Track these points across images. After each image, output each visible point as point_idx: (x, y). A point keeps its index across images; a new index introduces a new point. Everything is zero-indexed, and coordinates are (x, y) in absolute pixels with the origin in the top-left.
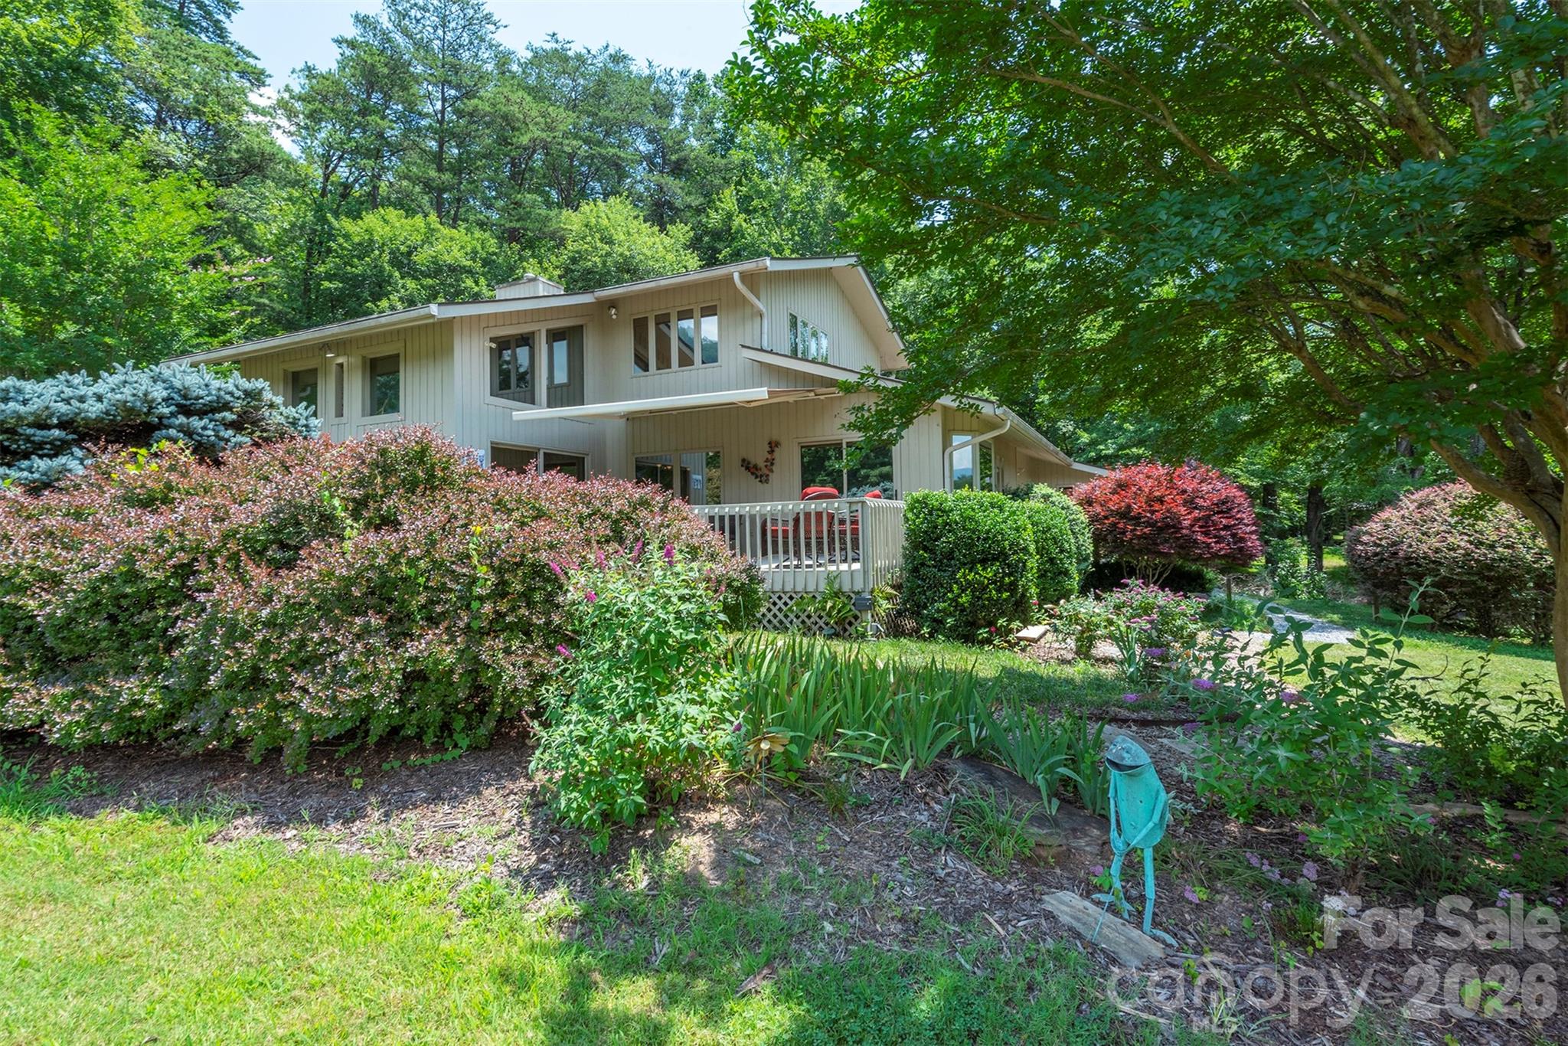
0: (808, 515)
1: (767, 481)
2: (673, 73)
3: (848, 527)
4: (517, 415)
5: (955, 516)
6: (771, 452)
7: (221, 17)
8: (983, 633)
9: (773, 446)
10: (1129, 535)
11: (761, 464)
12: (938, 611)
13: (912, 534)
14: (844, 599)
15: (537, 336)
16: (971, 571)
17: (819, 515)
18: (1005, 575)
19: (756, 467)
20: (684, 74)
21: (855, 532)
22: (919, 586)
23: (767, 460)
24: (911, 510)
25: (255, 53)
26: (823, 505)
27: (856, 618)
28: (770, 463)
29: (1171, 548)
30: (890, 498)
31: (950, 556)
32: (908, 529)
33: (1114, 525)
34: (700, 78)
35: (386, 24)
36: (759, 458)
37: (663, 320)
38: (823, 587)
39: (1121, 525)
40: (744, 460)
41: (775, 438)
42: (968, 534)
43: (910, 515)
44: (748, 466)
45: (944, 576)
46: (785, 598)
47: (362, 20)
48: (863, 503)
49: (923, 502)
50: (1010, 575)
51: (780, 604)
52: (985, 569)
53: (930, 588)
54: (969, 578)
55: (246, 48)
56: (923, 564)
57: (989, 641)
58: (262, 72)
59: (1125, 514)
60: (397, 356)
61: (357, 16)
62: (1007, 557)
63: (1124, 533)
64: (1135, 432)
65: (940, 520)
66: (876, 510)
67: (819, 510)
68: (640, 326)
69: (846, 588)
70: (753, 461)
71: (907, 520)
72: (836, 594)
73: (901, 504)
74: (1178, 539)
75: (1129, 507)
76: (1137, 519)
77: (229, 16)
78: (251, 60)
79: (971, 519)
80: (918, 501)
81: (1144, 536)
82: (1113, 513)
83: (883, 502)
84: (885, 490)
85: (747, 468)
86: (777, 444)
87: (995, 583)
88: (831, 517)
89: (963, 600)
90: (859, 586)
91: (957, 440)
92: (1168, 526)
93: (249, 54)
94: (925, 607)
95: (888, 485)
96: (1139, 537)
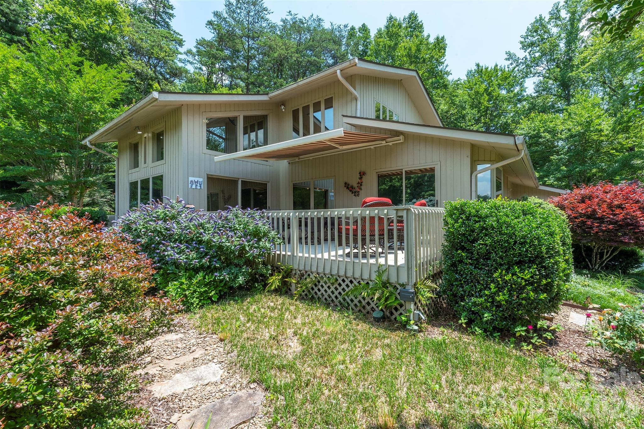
0: (364, 219)
1: (358, 195)
2: (341, 27)
3: (395, 227)
4: (217, 159)
5: (491, 221)
6: (361, 178)
7: (167, 20)
8: (520, 330)
9: (362, 174)
10: (595, 230)
11: (355, 185)
12: (475, 304)
13: (450, 236)
14: (391, 289)
15: (238, 119)
16: (507, 270)
17: (372, 219)
18: (542, 276)
19: (352, 187)
20: (346, 26)
21: (400, 231)
22: (456, 280)
23: (358, 183)
24: (451, 216)
25: (180, 33)
26: (376, 211)
27: (401, 306)
28: (360, 184)
29: (630, 239)
30: (433, 206)
31: (487, 257)
32: (448, 231)
33: (584, 223)
34: (353, 29)
35: (225, 15)
36: (354, 182)
37: (306, 110)
38: (374, 276)
39: (589, 223)
40: (346, 183)
41: (363, 170)
42: (505, 237)
43: (450, 220)
44: (348, 186)
45: (481, 275)
46: (347, 282)
47: (216, 14)
48: (408, 210)
49: (461, 210)
50: (546, 277)
51: (344, 285)
52: (522, 271)
53: (467, 282)
54: (507, 278)
55: (177, 31)
56: (461, 261)
57: (527, 340)
58: (182, 40)
59: (592, 216)
60: (163, 131)
61: (214, 13)
62: (543, 259)
63: (591, 228)
64: (567, 171)
65: (477, 225)
66: (420, 216)
67: (372, 215)
68: (295, 114)
69: (393, 280)
70: (351, 184)
71: (446, 223)
72: (385, 285)
73: (441, 210)
74: (636, 233)
75: (594, 210)
76: (601, 220)
77: (170, 19)
78: (178, 36)
79: (508, 225)
80: (456, 208)
81: (608, 231)
82: (581, 215)
83: (427, 209)
84: (431, 201)
85: (348, 188)
86: (364, 174)
87: (532, 284)
88: (381, 220)
89: (500, 298)
90: (403, 279)
91: (480, 167)
92: (628, 225)
93: (178, 34)
94: (463, 300)
95: (432, 198)
96: (603, 231)
